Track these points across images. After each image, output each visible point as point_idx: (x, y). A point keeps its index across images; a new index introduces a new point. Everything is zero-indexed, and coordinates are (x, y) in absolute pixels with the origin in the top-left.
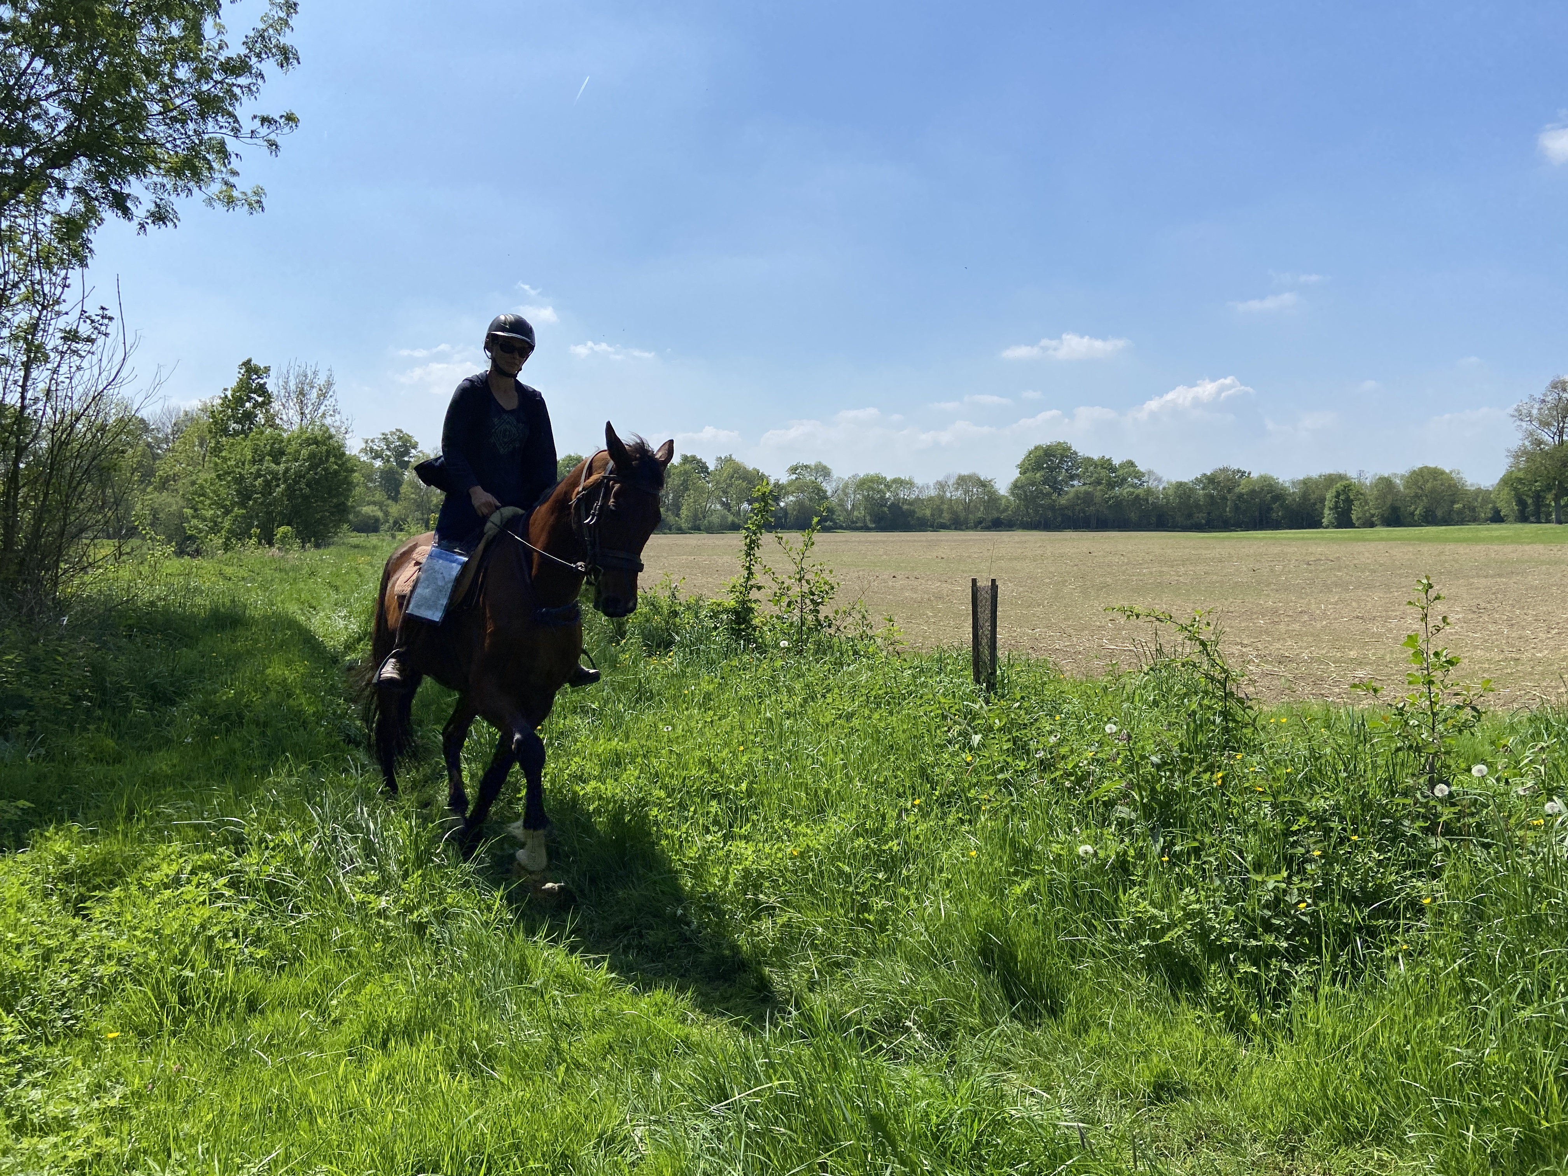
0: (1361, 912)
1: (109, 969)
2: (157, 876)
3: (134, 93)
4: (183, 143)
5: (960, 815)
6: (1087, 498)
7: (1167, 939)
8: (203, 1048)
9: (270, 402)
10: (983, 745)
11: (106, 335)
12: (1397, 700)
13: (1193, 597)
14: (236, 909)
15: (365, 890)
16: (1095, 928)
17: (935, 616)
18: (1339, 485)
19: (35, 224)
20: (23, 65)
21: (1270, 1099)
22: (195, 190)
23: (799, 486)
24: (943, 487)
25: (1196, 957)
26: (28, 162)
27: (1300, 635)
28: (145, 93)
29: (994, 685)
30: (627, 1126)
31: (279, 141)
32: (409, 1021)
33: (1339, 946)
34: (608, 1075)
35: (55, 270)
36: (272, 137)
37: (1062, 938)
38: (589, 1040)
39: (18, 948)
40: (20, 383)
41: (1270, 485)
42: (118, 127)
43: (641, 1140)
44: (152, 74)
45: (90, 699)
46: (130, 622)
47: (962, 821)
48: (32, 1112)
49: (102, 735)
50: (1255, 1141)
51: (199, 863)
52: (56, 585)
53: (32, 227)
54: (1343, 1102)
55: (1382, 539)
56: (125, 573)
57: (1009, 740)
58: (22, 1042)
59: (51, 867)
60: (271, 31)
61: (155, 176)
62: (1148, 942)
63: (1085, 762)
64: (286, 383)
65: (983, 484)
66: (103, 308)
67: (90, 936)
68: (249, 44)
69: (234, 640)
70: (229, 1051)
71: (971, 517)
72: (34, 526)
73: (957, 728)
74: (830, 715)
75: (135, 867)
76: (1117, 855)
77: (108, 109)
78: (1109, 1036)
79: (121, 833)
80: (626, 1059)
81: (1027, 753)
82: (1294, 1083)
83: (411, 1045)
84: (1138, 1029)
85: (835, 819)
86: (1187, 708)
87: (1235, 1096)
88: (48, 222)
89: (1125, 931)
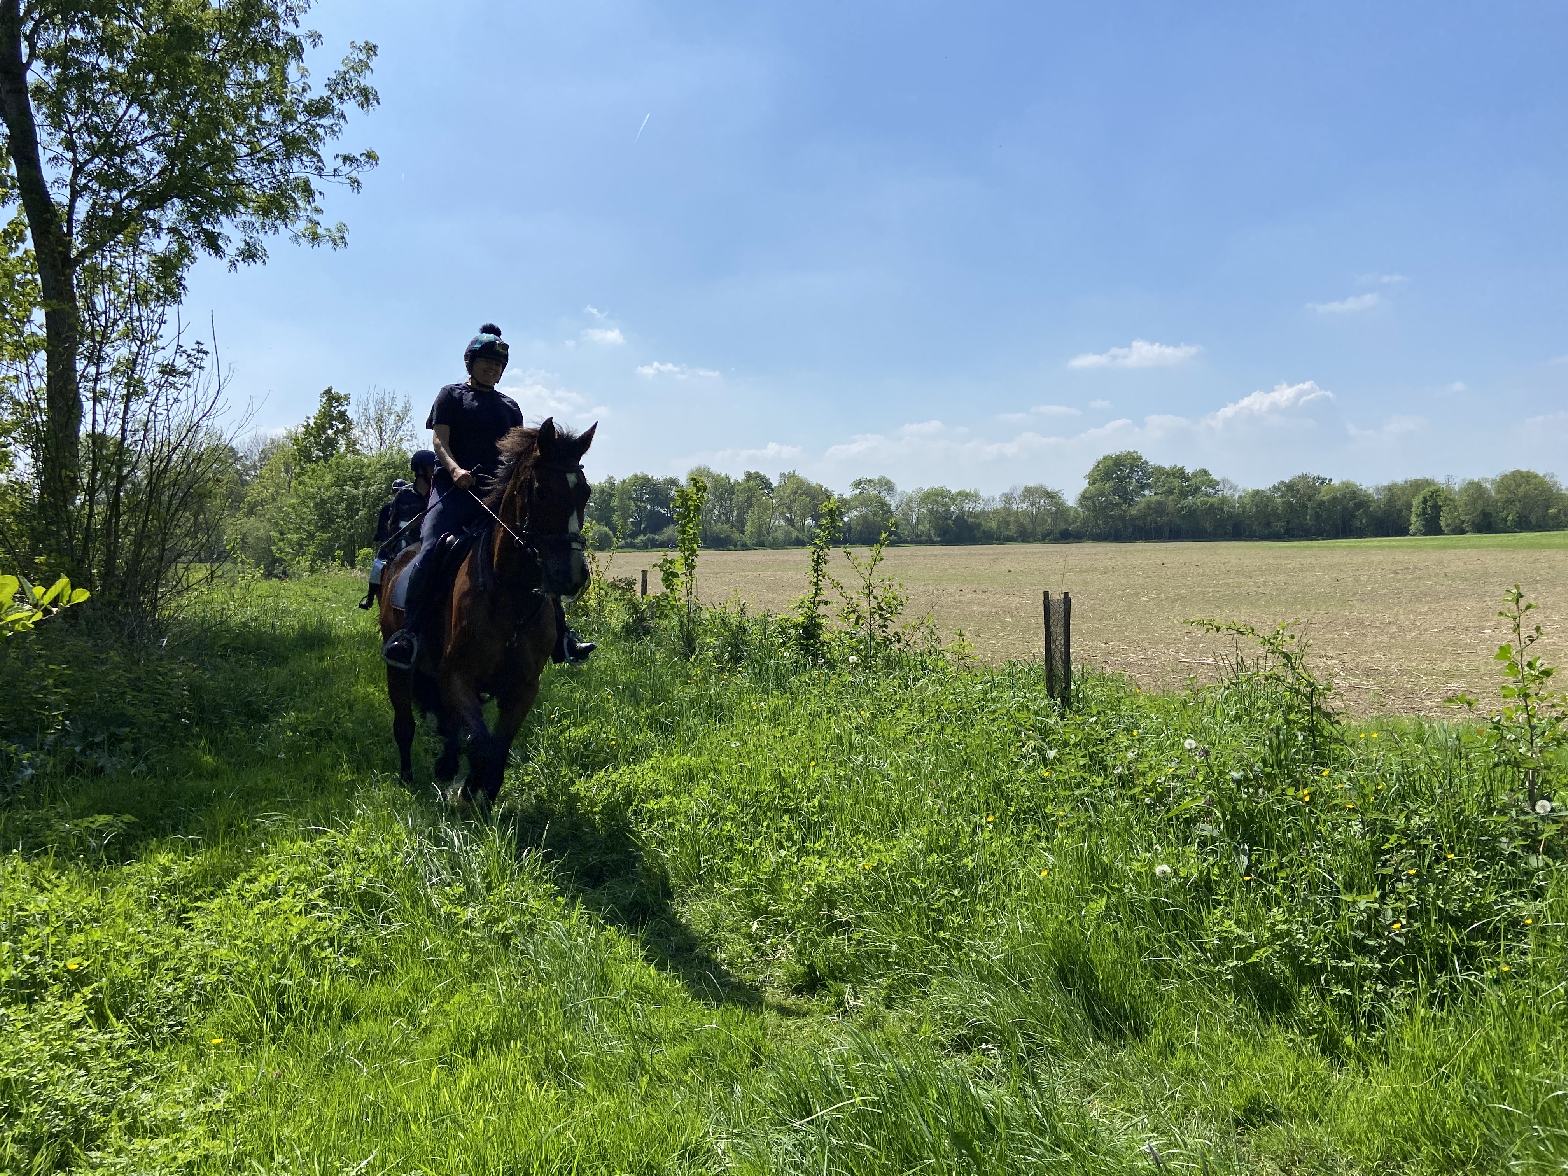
0: (1459, 933)
1: (213, 976)
2: (256, 887)
3: (223, 136)
4: (270, 182)
5: (1037, 832)
6: (1159, 509)
7: (1254, 959)
8: (301, 1055)
9: (351, 429)
10: (1058, 760)
11: (201, 368)
12: (1493, 714)
13: (1273, 609)
14: (330, 919)
15: (452, 902)
16: (1180, 948)
17: (1003, 630)
18: (1426, 491)
19: (134, 264)
20: (120, 112)
21: (1366, 1124)
22: (282, 228)
23: (862, 501)
24: (1009, 499)
25: (1286, 980)
26: (126, 203)
27: (1388, 647)
28: (234, 136)
29: (1068, 699)
30: (712, 1139)
31: (360, 179)
32: (496, 1029)
33: (1437, 967)
34: (691, 1090)
35: (152, 306)
36: (354, 174)
37: (1145, 958)
38: (671, 1053)
39: (127, 956)
40: (121, 416)
41: (1354, 492)
42: (209, 169)
43: (724, 1153)
44: (240, 117)
45: (188, 717)
46: (225, 642)
47: (1039, 838)
48: (143, 1115)
49: (200, 751)
50: (1351, 1167)
51: (296, 874)
52: (155, 608)
53: (131, 267)
54: (1444, 1128)
55: (1473, 547)
56: (219, 593)
57: (1085, 756)
58: (132, 1047)
59: (155, 879)
60: (352, 73)
61: (244, 215)
62: (1235, 963)
63: (1163, 779)
64: (366, 409)
65: (1050, 496)
66: (198, 343)
67: (192, 945)
68: (332, 85)
69: (321, 659)
70: (326, 1058)
71: (1039, 529)
72: (134, 551)
73: (1032, 743)
74: (901, 731)
75: (235, 879)
76: (1200, 873)
77: (199, 152)
78: (1197, 1059)
79: (221, 846)
80: (707, 1072)
81: (1105, 769)
82: (1391, 1108)
83: (499, 1054)
84: (1227, 1051)
85: (907, 834)
86: (1269, 723)
87: (1330, 1121)
88: (145, 262)
89: (1210, 951)
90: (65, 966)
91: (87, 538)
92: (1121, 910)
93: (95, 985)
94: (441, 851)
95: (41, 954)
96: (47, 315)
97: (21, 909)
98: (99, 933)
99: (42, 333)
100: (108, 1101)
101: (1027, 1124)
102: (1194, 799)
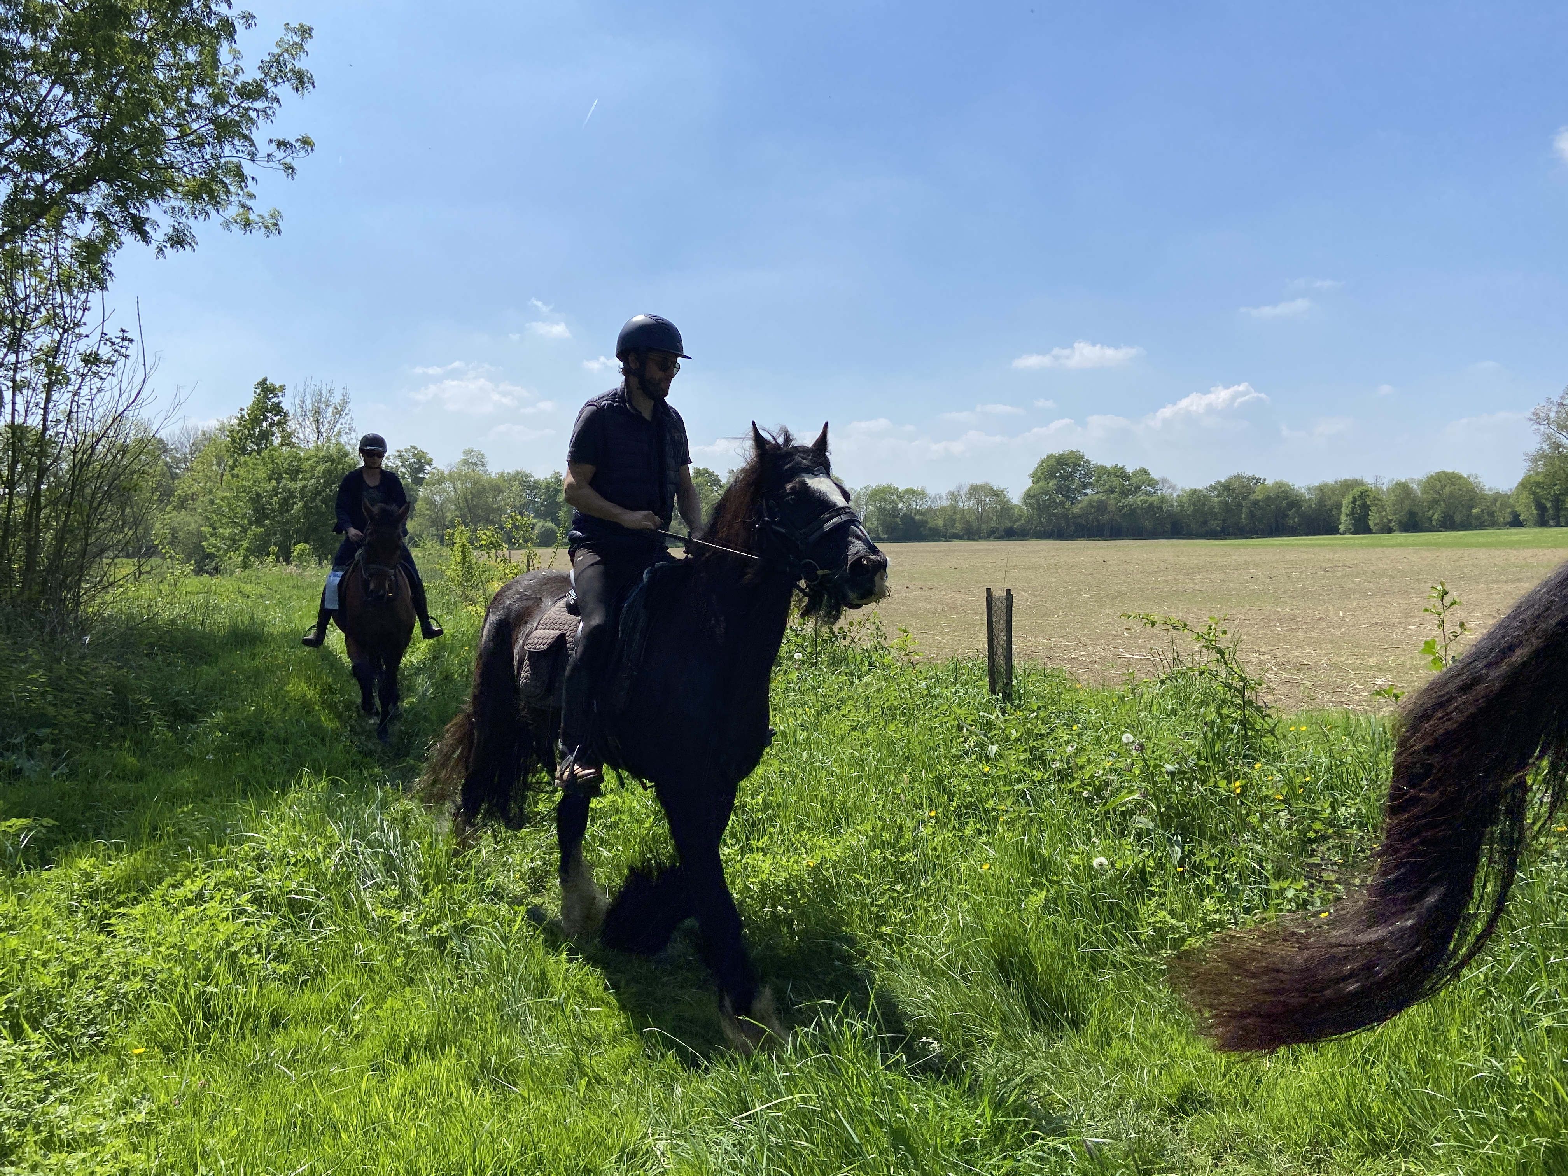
1: (135, 985)
2: (181, 893)
3: (152, 119)
4: (201, 167)
5: (978, 826)
6: (1101, 507)
8: (227, 1064)
9: (286, 421)
10: (1000, 756)
11: (126, 357)
13: (1209, 605)
14: (258, 924)
15: (386, 906)
16: (1116, 939)
17: (949, 626)
18: (1356, 491)
19: (56, 249)
20: (43, 92)
21: (1295, 1110)
22: (213, 213)
24: (956, 497)
26: (49, 186)
27: (1318, 643)
28: (163, 118)
29: (1010, 695)
30: (649, 1140)
31: (295, 165)
32: (430, 1035)
34: (630, 1091)
35: (75, 292)
36: (288, 160)
37: (1083, 949)
38: (610, 1054)
39: (45, 964)
40: (42, 406)
41: (1286, 492)
42: (136, 152)
43: (663, 1154)
44: (169, 99)
45: (112, 717)
46: (151, 640)
47: (980, 832)
48: (60, 1128)
49: (124, 753)
50: (1280, 1152)
51: (222, 879)
52: (78, 604)
53: (53, 252)
54: (1369, 1113)
55: (1400, 545)
56: (147, 590)
57: (1026, 751)
58: (50, 1058)
59: (76, 884)
60: (286, 55)
61: (173, 200)
62: (1169, 953)
63: (1101, 772)
64: (303, 402)
65: (996, 494)
66: (123, 331)
67: (115, 952)
68: (265, 68)
69: (254, 657)
70: (253, 1067)
71: (984, 526)
72: (56, 546)
73: (974, 738)
74: (846, 726)
75: (159, 883)
76: (1136, 865)
77: (126, 134)
78: (1132, 1049)
79: (145, 850)
80: (646, 1073)
81: (1044, 764)
82: (1319, 1094)
83: (433, 1059)
84: (1161, 1041)
85: (850, 830)
86: (1204, 716)
87: (1260, 1108)
88: (68, 247)
89: (1145, 942)
92: (1060, 903)
93: (9, 995)
94: (377, 853)
98: (15, 942)
100: (23, 1115)
102: (1130, 792)
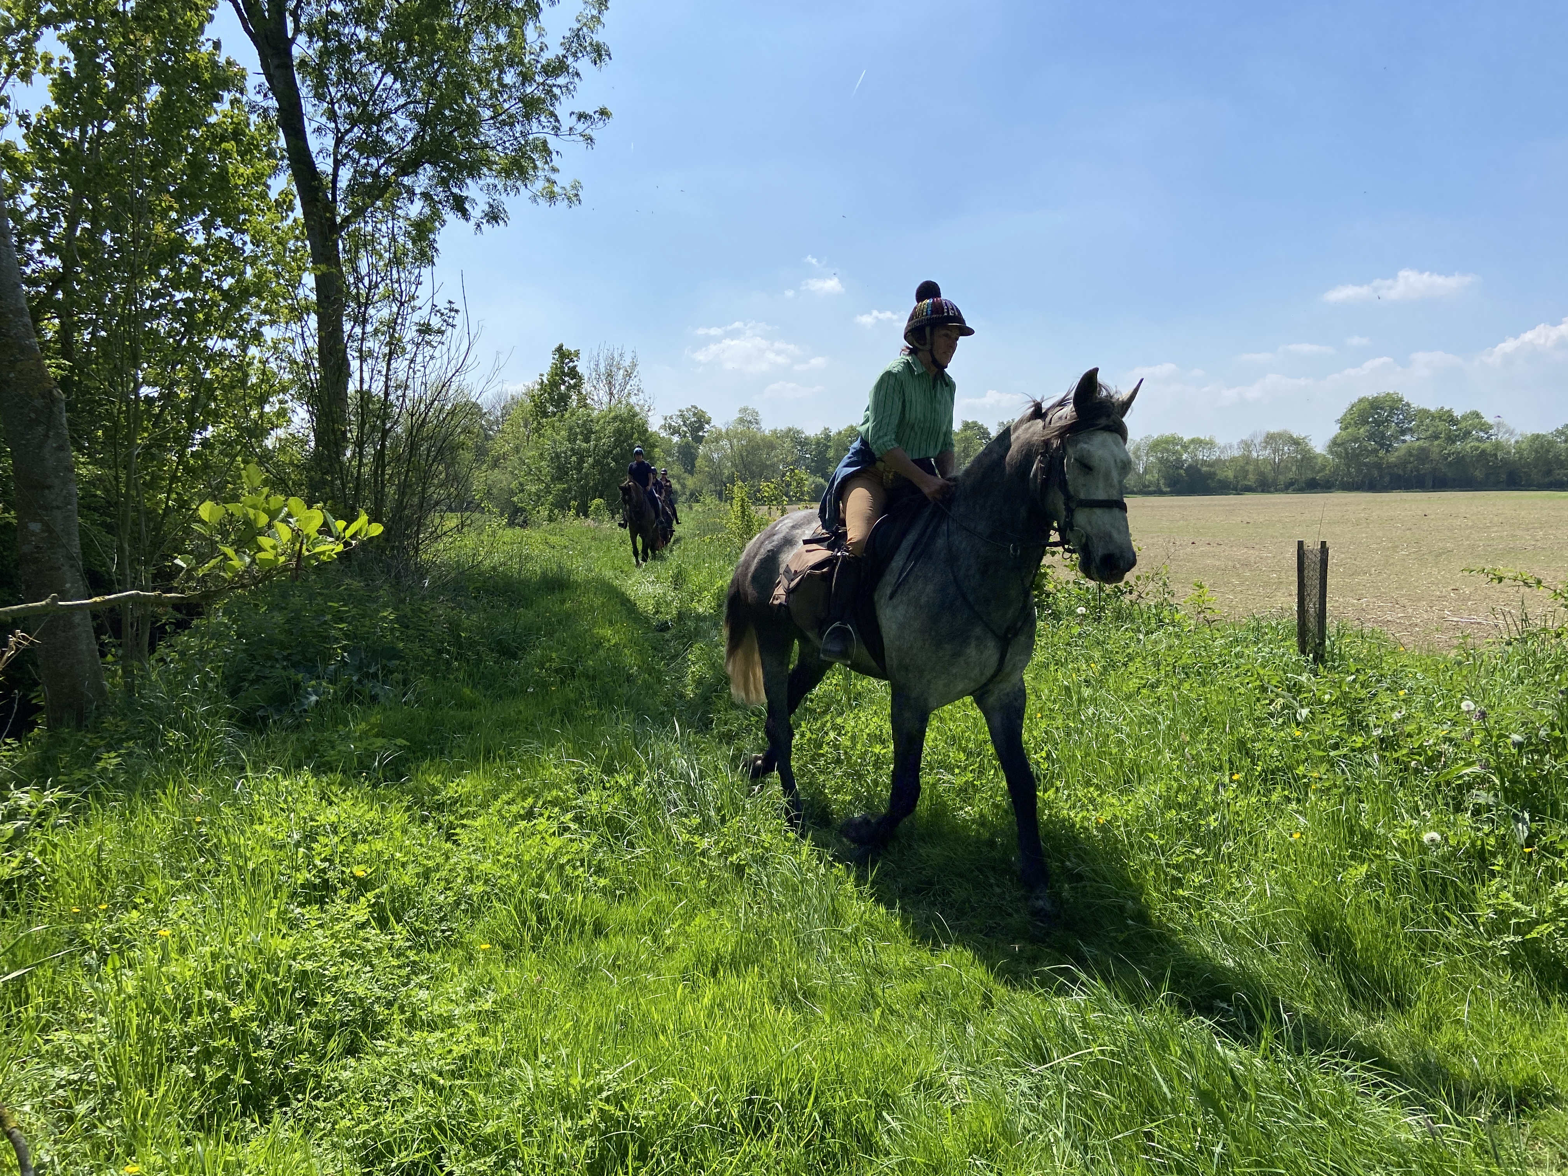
1: (479, 888)
2: (514, 809)
3: (468, 101)
4: (512, 145)
5: (1286, 793)
6: (1422, 455)
7: (1534, 934)
8: (558, 964)
9: (581, 384)
10: (1311, 719)
11: (453, 326)
13: (1554, 565)
14: (580, 841)
15: (689, 832)
16: (1449, 920)
17: (1242, 584)
19: (392, 229)
20: (375, 82)
22: (522, 189)
24: (1249, 447)
26: (383, 171)
28: (479, 100)
29: (1323, 656)
30: (946, 1073)
31: (593, 135)
32: (733, 953)
34: (924, 1026)
35: (410, 269)
36: (587, 132)
37: (1409, 929)
38: (902, 989)
39: (404, 865)
40: (384, 373)
42: (456, 134)
43: (958, 1089)
44: (484, 81)
45: (448, 652)
46: (478, 585)
47: (1288, 800)
48: (421, 1010)
49: (460, 684)
51: (549, 799)
52: (417, 551)
53: (390, 231)
56: (470, 540)
57: (1342, 715)
58: (410, 948)
59: (426, 797)
60: (585, 29)
61: (488, 178)
62: (1512, 938)
63: (1433, 741)
64: (597, 365)
65: (1296, 442)
66: (450, 302)
67: (461, 858)
68: (566, 44)
69: (563, 602)
70: (581, 968)
71: (1281, 478)
72: (398, 499)
73: (1281, 701)
74: (1134, 684)
75: (495, 800)
76: (1473, 844)
77: (447, 117)
78: (1465, 1035)
79: (481, 770)
80: (938, 1010)
81: (1367, 729)
83: (738, 976)
84: (1500, 1029)
85: (1143, 790)
88: (402, 226)
89: (1483, 924)
90: (351, 872)
91: (357, 488)
92: (1383, 878)
93: (377, 891)
94: (678, 784)
95: (331, 861)
96: (317, 278)
97: (312, 820)
98: (381, 844)
99: (313, 297)
100: (390, 996)
101: (1279, 1087)
102: (1469, 764)
